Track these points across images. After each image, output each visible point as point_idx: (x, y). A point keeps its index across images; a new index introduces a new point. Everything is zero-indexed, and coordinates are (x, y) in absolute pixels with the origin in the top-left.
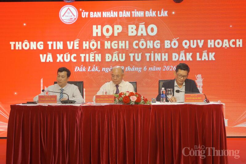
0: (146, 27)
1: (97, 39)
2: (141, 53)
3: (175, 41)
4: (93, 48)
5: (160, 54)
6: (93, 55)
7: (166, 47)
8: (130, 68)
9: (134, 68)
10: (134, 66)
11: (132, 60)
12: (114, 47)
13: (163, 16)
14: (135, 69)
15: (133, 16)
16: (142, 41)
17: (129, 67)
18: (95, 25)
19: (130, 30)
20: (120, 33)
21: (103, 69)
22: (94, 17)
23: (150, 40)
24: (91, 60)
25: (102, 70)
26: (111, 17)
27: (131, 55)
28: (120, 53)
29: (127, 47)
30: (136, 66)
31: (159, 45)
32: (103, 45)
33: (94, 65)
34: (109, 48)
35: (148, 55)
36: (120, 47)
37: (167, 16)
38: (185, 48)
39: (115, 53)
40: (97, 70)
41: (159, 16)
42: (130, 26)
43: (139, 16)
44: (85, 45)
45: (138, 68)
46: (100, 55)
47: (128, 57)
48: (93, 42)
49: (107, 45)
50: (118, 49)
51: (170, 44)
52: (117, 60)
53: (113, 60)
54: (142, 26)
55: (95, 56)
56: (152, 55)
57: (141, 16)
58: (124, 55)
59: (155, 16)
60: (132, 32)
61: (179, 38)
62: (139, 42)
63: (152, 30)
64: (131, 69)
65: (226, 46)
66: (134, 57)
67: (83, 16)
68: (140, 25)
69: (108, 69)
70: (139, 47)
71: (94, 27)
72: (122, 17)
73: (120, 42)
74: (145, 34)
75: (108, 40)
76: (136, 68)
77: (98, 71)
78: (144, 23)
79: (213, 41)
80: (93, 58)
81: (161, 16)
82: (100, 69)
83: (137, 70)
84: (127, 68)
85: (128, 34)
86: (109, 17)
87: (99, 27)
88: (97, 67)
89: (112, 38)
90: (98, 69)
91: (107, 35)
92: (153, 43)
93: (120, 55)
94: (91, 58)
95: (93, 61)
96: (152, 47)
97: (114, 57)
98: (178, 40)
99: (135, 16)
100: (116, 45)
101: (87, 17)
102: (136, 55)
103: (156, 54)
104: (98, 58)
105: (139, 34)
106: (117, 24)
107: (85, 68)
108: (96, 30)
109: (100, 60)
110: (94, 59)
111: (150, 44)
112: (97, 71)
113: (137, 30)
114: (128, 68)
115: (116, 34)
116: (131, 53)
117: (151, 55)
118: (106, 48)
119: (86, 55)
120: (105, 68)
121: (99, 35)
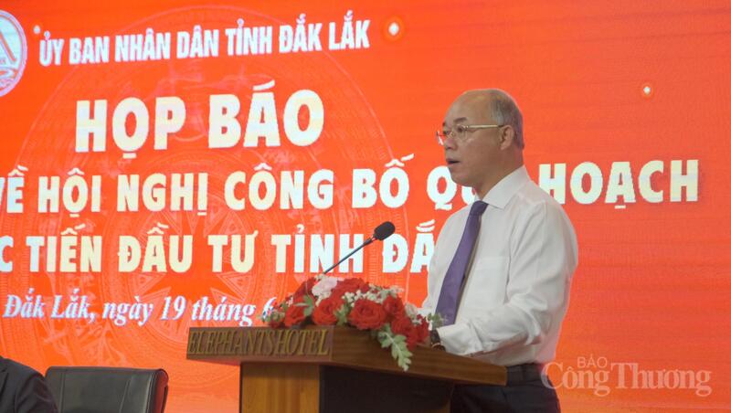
0: (280, 106)
1: (90, 164)
2: (256, 233)
3: (396, 172)
4: (74, 208)
5: (330, 238)
6: (73, 241)
7: (358, 202)
8: (210, 307)
9: (224, 307)
10: (224, 299)
11: (217, 267)
12: (151, 206)
13: (351, 46)
14: (227, 309)
15: (230, 52)
16: (263, 175)
17: (205, 299)
18: (84, 98)
19: (216, 120)
20: (178, 134)
21: (107, 306)
22: (84, 61)
23: (292, 168)
24: (67, 267)
25: (104, 316)
26: (145, 58)
27: (217, 242)
28: (175, 234)
29: (203, 205)
30: (234, 297)
31: (328, 191)
32: (109, 191)
33: (76, 290)
34: (134, 207)
35: (280, 241)
36: (175, 206)
37: (366, 45)
38: (437, 207)
39: (155, 234)
40: (83, 312)
41: (333, 46)
42: (217, 102)
43: (254, 51)
44: (48, 194)
45: (239, 307)
46: (98, 240)
47: (202, 251)
48: (76, 180)
49: (128, 193)
50: (164, 215)
51: (376, 186)
52: (162, 268)
53: (147, 268)
54: (263, 100)
55: (78, 248)
56: (300, 239)
57: (262, 51)
58: (188, 240)
59: (319, 47)
60: (224, 130)
61: (411, 157)
62: (248, 179)
63: (304, 118)
64: (214, 309)
65: (620, 199)
66: (227, 249)
67: (45, 61)
68: (255, 95)
69: (125, 310)
70: (248, 203)
71: (83, 107)
72: (188, 58)
73: (176, 178)
74: (273, 140)
75: (129, 169)
76: (231, 307)
77: (89, 318)
78: (272, 84)
79: (561, 168)
80: (73, 254)
81: (343, 46)
82: (97, 307)
83: (236, 318)
84: (196, 306)
85: (206, 140)
86: (139, 58)
87: (101, 105)
88: (84, 298)
89: (147, 161)
90: (89, 310)
91: (130, 145)
92: (306, 185)
93: (174, 240)
94: (67, 254)
95: (72, 268)
96: (298, 204)
97: (149, 251)
98: (408, 168)
99: (239, 52)
100: (161, 193)
101: (58, 61)
102: (236, 239)
103: (315, 238)
104: (92, 256)
105: (251, 142)
106: (166, 94)
107: (42, 301)
108: (90, 125)
109: (97, 268)
110: (76, 261)
111: (292, 190)
112: (86, 316)
113: (242, 118)
114: (201, 304)
115: (161, 143)
116: (215, 232)
117: (293, 240)
118: (121, 207)
119: (46, 240)
120: (113, 305)
121: (100, 146)
